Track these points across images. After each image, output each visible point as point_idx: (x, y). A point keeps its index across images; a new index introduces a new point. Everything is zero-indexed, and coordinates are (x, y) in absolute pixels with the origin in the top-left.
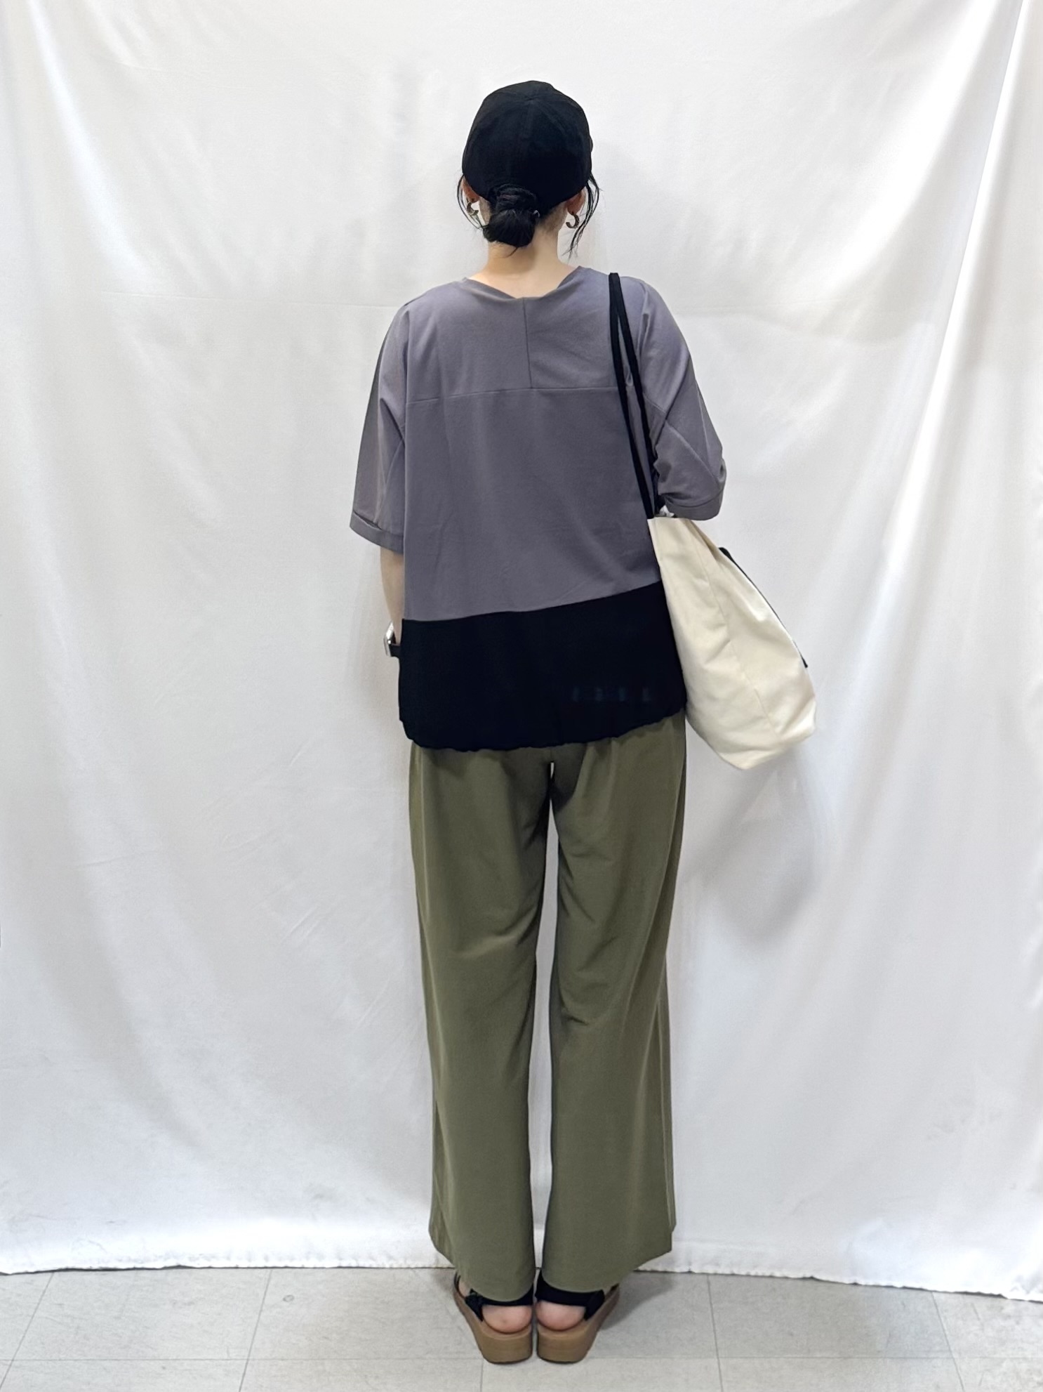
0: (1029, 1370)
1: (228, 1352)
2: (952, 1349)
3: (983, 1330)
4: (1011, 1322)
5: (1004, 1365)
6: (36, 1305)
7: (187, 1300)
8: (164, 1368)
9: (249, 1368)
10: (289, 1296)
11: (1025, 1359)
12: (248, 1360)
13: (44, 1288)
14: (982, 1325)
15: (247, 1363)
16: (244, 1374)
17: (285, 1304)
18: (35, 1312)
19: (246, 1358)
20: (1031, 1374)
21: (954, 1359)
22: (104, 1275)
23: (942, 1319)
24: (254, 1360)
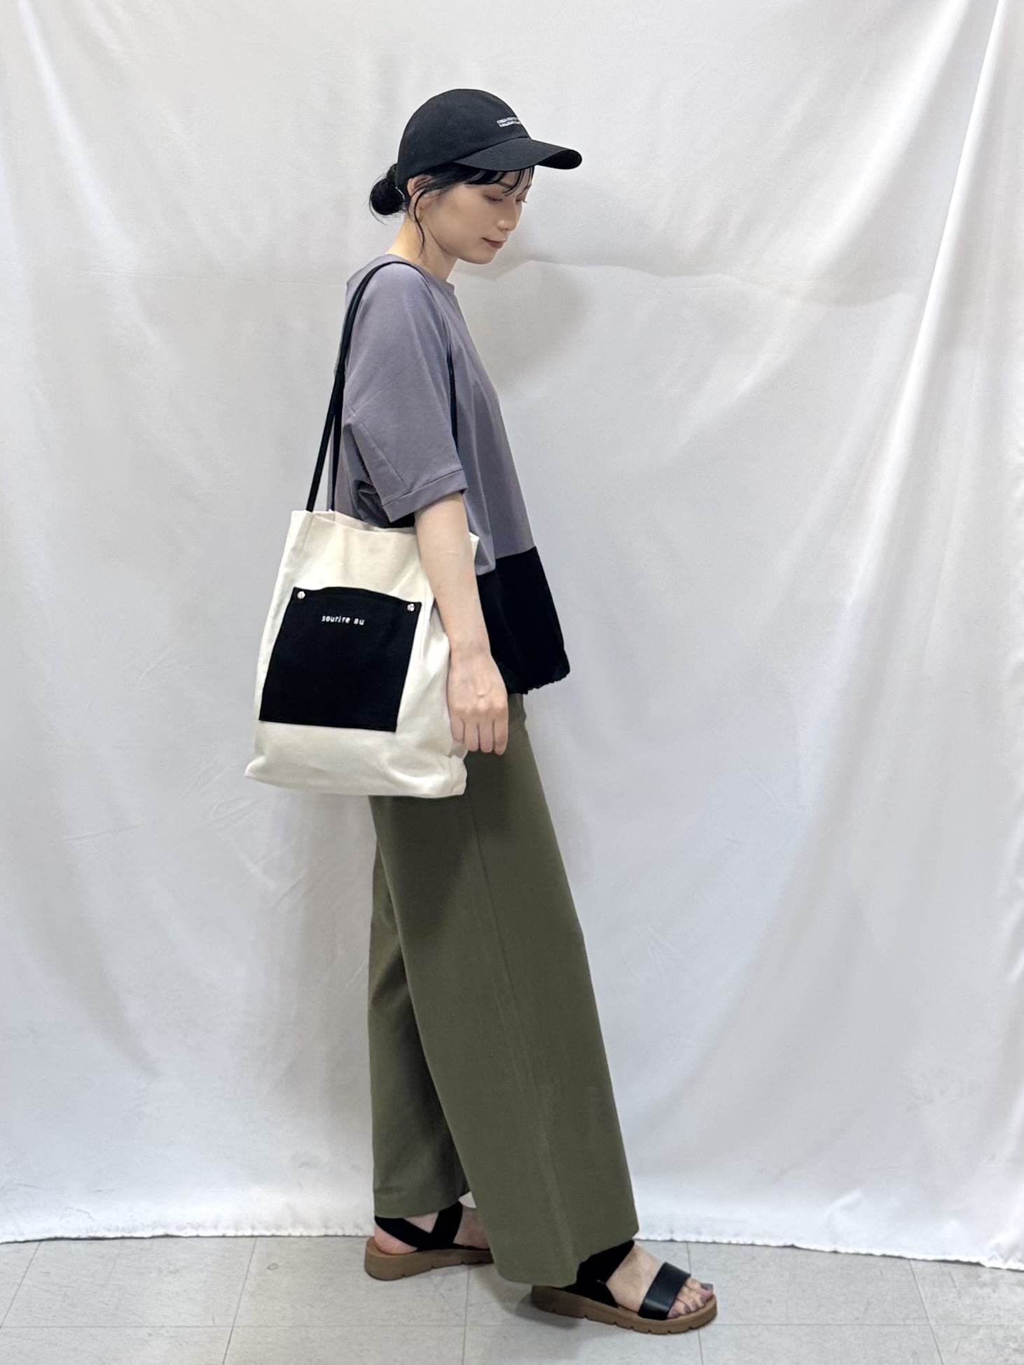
0: (1005, 1337)
1: (213, 1319)
2: (929, 1316)
3: (960, 1298)
4: (987, 1290)
5: (981, 1332)
6: (23, 1274)
7: (172, 1268)
8: (150, 1335)
9: (233, 1335)
10: (273, 1264)
11: (1001, 1326)
12: (233, 1327)
13: (31, 1257)
14: (959, 1292)
15: (232, 1330)
16: (229, 1341)
17: (269, 1272)
18: (22, 1281)
19: (231, 1325)
20: (1007, 1341)
21: (930, 1325)
22: (91, 1243)
23: (920, 1288)
24: (238, 1327)
